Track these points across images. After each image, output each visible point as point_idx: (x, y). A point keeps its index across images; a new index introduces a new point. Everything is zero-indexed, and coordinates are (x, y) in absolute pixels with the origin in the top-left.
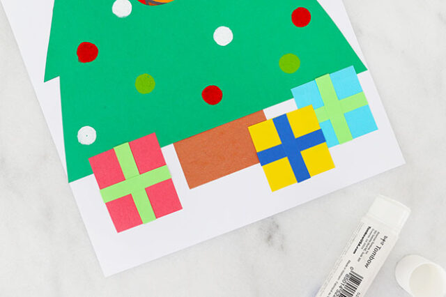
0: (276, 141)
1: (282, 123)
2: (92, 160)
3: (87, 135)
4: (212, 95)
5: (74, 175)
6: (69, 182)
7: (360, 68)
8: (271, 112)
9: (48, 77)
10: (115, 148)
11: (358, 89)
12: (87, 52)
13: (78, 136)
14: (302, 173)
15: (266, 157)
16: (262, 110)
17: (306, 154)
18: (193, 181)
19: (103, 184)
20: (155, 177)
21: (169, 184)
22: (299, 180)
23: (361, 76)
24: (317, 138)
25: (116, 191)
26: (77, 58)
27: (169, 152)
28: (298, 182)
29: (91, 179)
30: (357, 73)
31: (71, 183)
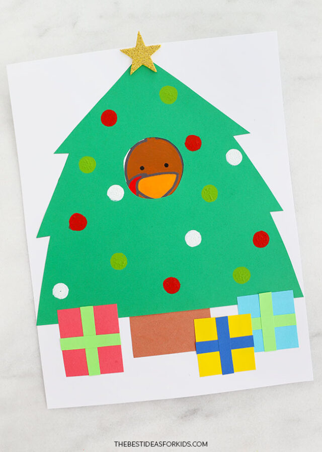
0: (213, 336)
1: (222, 323)
2: (59, 312)
3: (61, 291)
4: (172, 285)
5: (43, 319)
6: (37, 325)
7: (298, 294)
8: (217, 312)
9: (40, 235)
10: (81, 308)
11: (291, 310)
12: (78, 222)
13: (53, 289)
14: (227, 368)
15: (202, 348)
16: (209, 309)
17: (235, 353)
18: (139, 351)
19: (64, 335)
20: (108, 340)
21: (118, 349)
22: (224, 373)
23: (297, 301)
24: (247, 342)
25: (74, 343)
26: (69, 225)
27: (124, 323)
28: (223, 374)
29: (55, 328)
30: (294, 297)
31: (39, 327)
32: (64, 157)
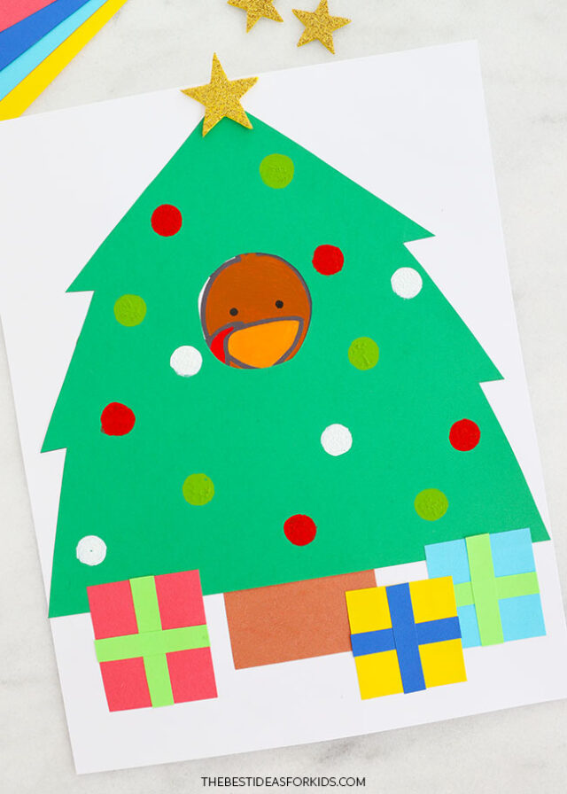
0: (384, 622)
1: (399, 597)
2: (91, 590)
3: (92, 551)
4: (300, 530)
5: (60, 605)
6: (49, 617)
7: (540, 534)
8: (388, 576)
9: (47, 447)
10: (131, 580)
11: (528, 566)
12: (117, 420)
13: (77, 548)
14: (413, 680)
15: (363, 645)
16: (373, 570)
17: (427, 652)
18: (243, 659)
19: (100, 634)
20: (185, 639)
21: (203, 655)
22: (407, 690)
23: (538, 547)
24: (447, 629)
25: (120, 648)
26: (101, 425)
27: (214, 605)
28: (405, 692)
29: (84, 621)
30: (533, 541)
31: (55, 621)
32: (86, 297)
